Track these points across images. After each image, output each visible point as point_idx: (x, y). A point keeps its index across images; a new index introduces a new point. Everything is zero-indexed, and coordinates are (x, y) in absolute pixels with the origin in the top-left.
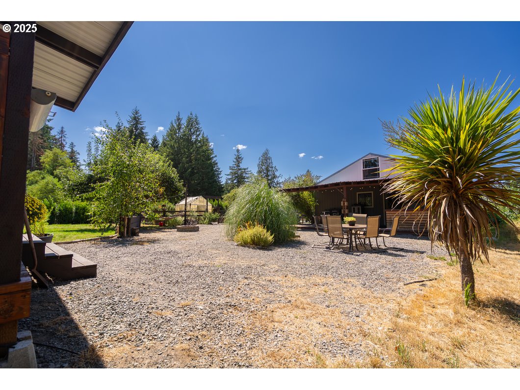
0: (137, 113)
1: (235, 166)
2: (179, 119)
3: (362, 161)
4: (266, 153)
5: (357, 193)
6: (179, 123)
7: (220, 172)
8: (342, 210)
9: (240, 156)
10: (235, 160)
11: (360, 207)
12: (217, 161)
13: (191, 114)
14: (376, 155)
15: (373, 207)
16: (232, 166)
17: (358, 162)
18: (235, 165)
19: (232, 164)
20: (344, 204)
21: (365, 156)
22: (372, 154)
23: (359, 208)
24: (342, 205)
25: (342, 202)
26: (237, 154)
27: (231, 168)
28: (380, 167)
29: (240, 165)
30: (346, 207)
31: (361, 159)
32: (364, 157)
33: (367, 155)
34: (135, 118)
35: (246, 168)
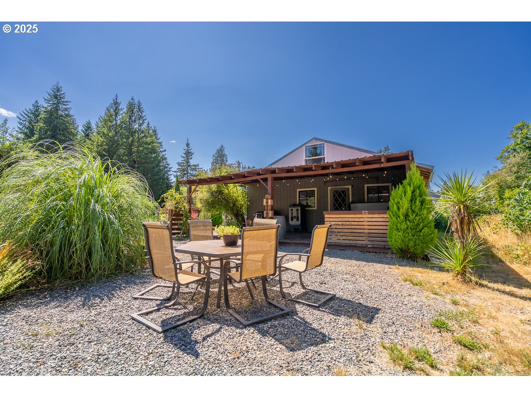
0: (58, 90)
1: (184, 162)
2: (116, 103)
3: (304, 147)
4: (221, 150)
5: (298, 190)
6: (116, 108)
7: (170, 168)
8: (265, 212)
9: (189, 151)
10: (185, 156)
11: (299, 208)
12: (166, 156)
13: (132, 99)
14: (321, 140)
15: (316, 208)
16: (180, 162)
17: (300, 149)
18: (185, 160)
19: (180, 160)
20: (267, 202)
21: (309, 141)
22: (317, 139)
23: (297, 210)
24: (265, 204)
25: (265, 200)
26: (186, 148)
27: (179, 164)
28: (325, 156)
29: (190, 161)
30: (270, 208)
31: (304, 145)
32: (306, 143)
33: (311, 140)
34: (56, 97)
35: (196, 164)
